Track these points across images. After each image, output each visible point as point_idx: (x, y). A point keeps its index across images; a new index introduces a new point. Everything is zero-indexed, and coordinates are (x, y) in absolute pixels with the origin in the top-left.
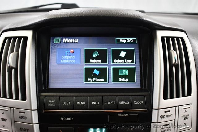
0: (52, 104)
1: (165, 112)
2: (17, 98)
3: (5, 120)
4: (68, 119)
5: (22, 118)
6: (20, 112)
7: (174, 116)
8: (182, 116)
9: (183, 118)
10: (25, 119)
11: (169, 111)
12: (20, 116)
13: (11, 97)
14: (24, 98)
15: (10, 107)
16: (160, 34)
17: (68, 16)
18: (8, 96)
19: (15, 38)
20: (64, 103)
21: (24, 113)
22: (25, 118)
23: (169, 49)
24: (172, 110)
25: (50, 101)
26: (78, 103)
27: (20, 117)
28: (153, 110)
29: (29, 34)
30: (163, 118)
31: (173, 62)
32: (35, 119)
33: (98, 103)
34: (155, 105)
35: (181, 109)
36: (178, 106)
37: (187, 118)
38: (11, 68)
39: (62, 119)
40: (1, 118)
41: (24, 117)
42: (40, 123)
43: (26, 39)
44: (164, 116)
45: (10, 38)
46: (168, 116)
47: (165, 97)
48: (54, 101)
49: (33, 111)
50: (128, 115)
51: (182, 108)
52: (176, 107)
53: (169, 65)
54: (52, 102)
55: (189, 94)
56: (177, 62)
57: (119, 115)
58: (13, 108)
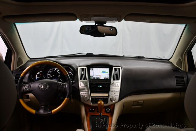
2: (85, 80)
4: (95, 84)
6: (86, 82)
13: (83, 80)
14: (86, 80)
16: (114, 68)
19: (82, 68)
23: (115, 71)
24: (115, 83)
28: (111, 83)
29: (86, 67)
32: (88, 84)
34: (111, 81)
37: (118, 84)
38: (83, 75)
39: (93, 84)
42: (89, 85)
43: (85, 69)
45: (81, 68)
47: (113, 80)
49: (88, 82)
53: (115, 74)
54: (91, 81)
55: (119, 80)
56: (117, 73)
57: (104, 83)
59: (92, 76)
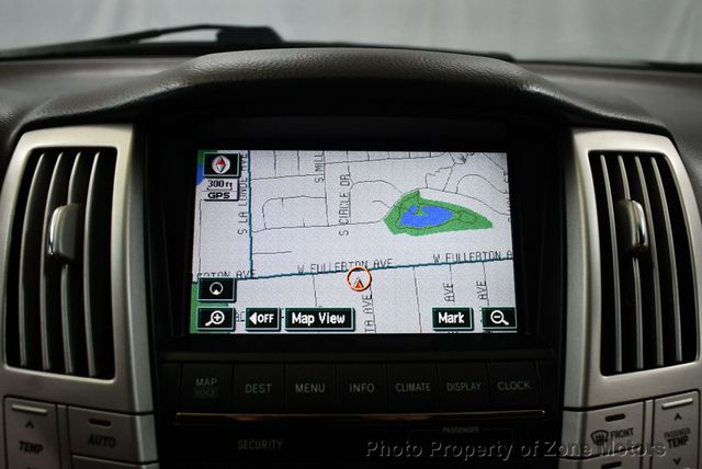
0: (206, 393)
1: (609, 419)
3: (35, 448)
4: (264, 444)
5: (98, 444)
6: (93, 421)
7: (637, 432)
8: (667, 435)
9: (669, 441)
10: (111, 446)
11: (622, 417)
12: (92, 436)
15: (56, 403)
16: (587, 142)
17: (265, 77)
18: (46, 362)
19: (69, 152)
20: (251, 389)
21: (107, 423)
22: (110, 441)
25: (199, 382)
26: (299, 388)
27: (93, 440)
28: (565, 413)
29: (120, 140)
30: (600, 441)
31: (634, 240)
33: (370, 388)
34: (573, 396)
35: (664, 408)
36: (654, 398)
37: (683, 441)
38: (55, 262)
39: (243, 445)
40: (22, 443)
41: (106, 438)
43: (109, 154)
44: (605, 434)
45: (51, 153)
46: (617, 434)
47: (608, 368)
48: (214, 381)
49: (138, 417)
50: (477, 429)
51: (666, 405)
52: (644, 400)
53: (617, 251)
54: (204, 384)
55: (690, 355)
56: (646, 243)
57: (444, 429)
58: (68, 405)
59: (228, 288)
